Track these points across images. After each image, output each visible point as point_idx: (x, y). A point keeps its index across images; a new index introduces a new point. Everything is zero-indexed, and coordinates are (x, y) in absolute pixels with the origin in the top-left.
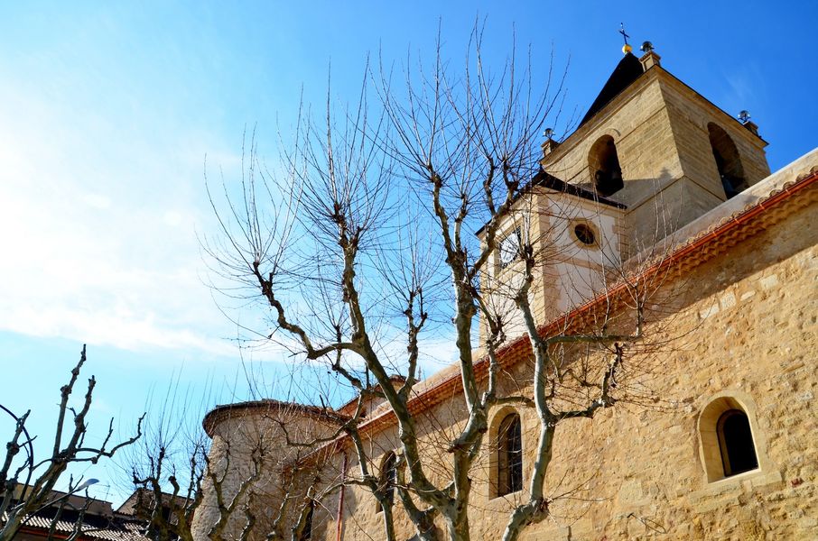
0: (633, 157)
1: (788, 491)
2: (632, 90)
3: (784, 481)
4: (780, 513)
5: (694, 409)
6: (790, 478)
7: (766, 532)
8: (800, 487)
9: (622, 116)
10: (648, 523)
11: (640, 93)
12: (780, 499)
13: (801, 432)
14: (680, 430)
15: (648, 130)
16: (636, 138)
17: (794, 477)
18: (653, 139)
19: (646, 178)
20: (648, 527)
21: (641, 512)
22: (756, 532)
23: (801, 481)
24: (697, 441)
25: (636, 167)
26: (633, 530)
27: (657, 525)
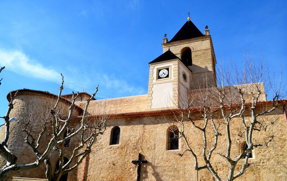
0: (197, 58)
1: (261, 164)
2: (200, 38)
3: (260, 162)
4: (258, 168)
5: (240, 142)
6: (262, 161)
7: (254, 171)
8: (264, 164)
9: (195, 44)
10: (223, 165)
11: (203, 40)
12: (259, 165)
13: (266, 153)
14: (235, 146)
15: (203, 53)
16: (199, 53)
17: (263, 161)
18: (205, 56)
19: (200, 66)
20: (223, 166)
21: (222, 162)
22: (252, 171)
23: (264, 163)
24: (240, 149)
25: (198, 62)
26: (219, 166)
27: (226, 166)
